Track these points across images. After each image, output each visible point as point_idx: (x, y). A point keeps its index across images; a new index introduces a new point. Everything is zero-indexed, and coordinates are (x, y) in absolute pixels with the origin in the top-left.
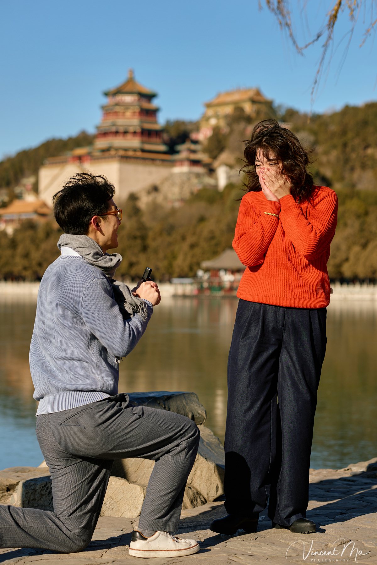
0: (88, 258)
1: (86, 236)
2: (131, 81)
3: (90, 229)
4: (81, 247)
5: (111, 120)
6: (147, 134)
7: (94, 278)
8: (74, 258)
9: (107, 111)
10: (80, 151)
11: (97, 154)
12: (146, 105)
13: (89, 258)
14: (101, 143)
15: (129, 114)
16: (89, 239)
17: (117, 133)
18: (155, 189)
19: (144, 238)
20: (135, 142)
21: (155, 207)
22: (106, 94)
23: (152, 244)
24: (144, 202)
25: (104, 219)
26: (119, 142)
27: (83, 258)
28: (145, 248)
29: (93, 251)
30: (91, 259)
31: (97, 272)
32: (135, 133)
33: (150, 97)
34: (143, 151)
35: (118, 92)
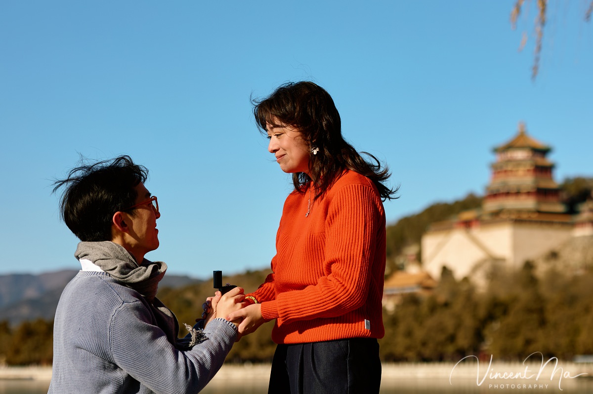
0: (113, 274)
1: (110, 242)
2: (522, 135)
3: (114, 231)
4: (103, 259)
5: (501, 179)
6: (542, 193)
7: (123, 303)
8: (95, 276)
9: (497, 169)
10: (468, 215)
11: (486, 218)
12: (540, 161)
13: (115, 275)
14: (491, 206)
15: (521, 171)
16: (115, 245)
17: (508, 194)
18: (554, 255)
19: (541, 311)
20: (529, 203)
21: (554, 275)
22: (497, 150)
23: (551, 317)
24: (542, 270)
25: (131, 214)
26: (511, 203)
27: (108, 274)
28: (543, 323)
29: (120, 264)
30: (118, 275)
31: (124, 293)
32: (529, 193)
33: (543, 152)
34: (539, 212)
35: (510, 147)
